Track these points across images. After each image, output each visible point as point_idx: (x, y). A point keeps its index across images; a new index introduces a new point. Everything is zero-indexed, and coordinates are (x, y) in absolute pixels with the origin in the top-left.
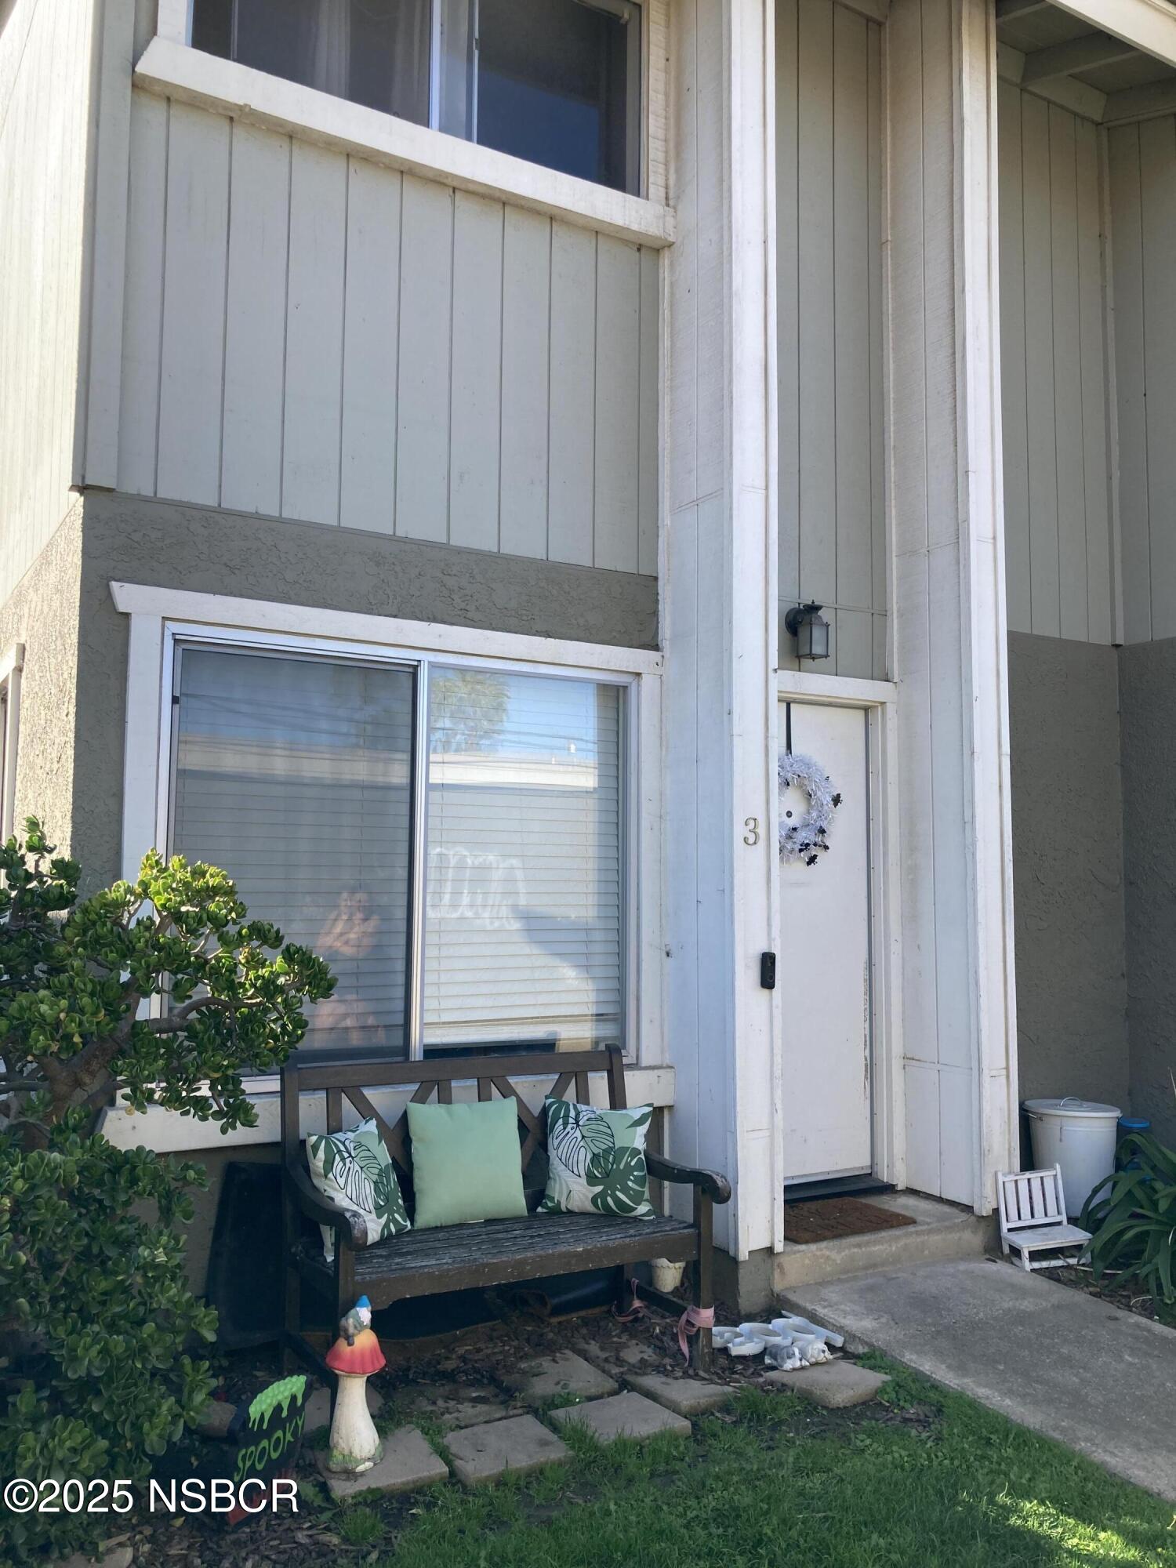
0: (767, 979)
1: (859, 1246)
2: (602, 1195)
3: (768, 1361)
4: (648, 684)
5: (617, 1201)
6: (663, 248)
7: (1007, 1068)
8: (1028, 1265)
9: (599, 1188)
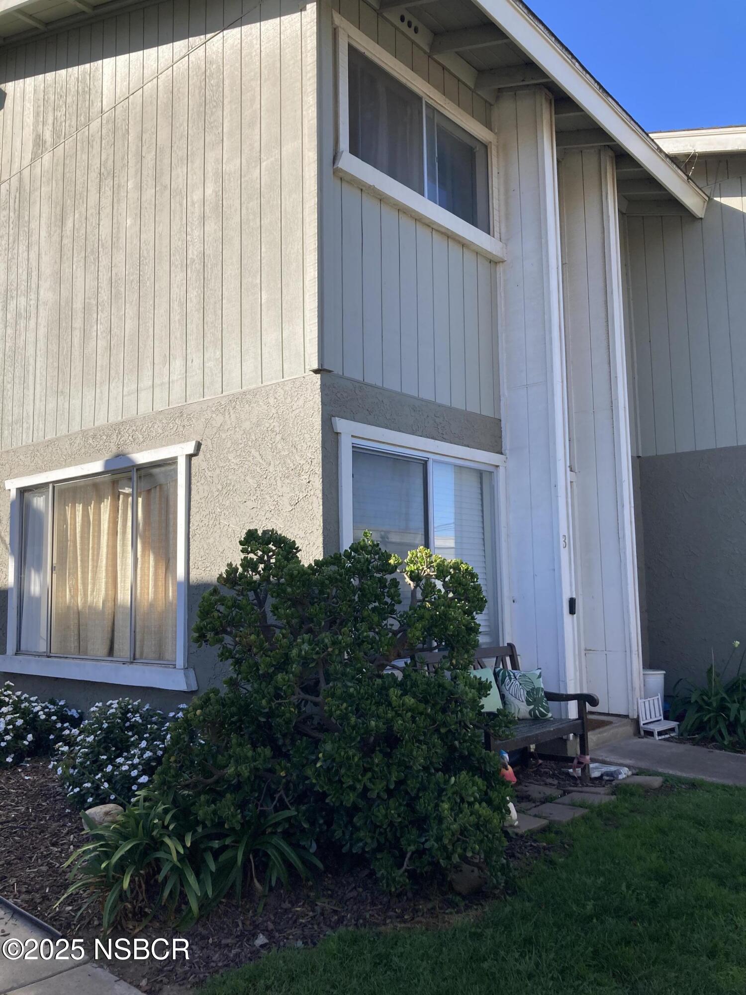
0: (572, 611)
1: (599, 733)
2: (533, 710)
3: (606, 778)
4: (502, 470)
5: (540, 712)
6: (499, 262)
7: (638, 650)
8: (657, 738)
9: (532, 707)
